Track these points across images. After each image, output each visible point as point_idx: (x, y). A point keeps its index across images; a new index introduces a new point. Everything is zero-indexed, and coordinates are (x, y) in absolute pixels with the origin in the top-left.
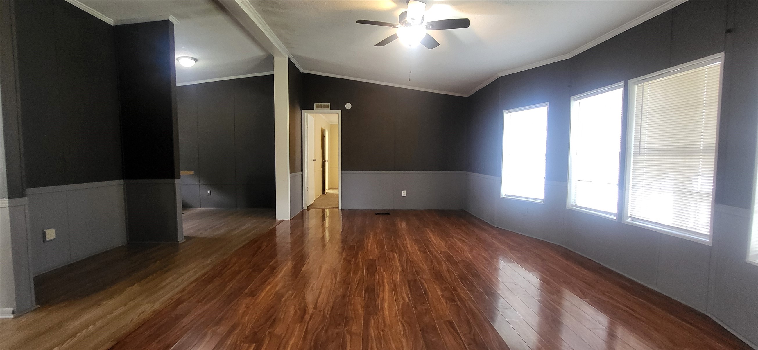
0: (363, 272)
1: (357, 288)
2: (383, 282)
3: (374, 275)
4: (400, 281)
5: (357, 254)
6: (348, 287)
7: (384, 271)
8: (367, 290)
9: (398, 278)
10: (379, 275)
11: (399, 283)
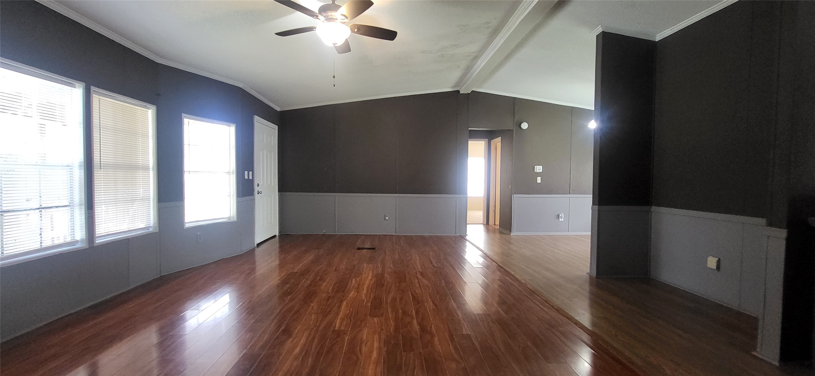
0: (387, 300)
1: (391, 287)
2: (368, 291)
3: (375, 297)
4: (352, 291)
5: (397, 329)
6: (398, 287)
7: (364, 300)
8: (383, 286)
9: (352, 294)
10: (370, 297)
11: (353, 290)
